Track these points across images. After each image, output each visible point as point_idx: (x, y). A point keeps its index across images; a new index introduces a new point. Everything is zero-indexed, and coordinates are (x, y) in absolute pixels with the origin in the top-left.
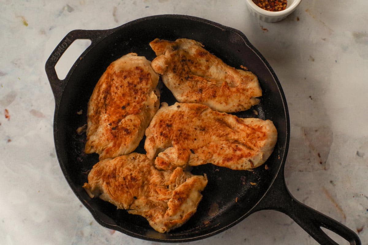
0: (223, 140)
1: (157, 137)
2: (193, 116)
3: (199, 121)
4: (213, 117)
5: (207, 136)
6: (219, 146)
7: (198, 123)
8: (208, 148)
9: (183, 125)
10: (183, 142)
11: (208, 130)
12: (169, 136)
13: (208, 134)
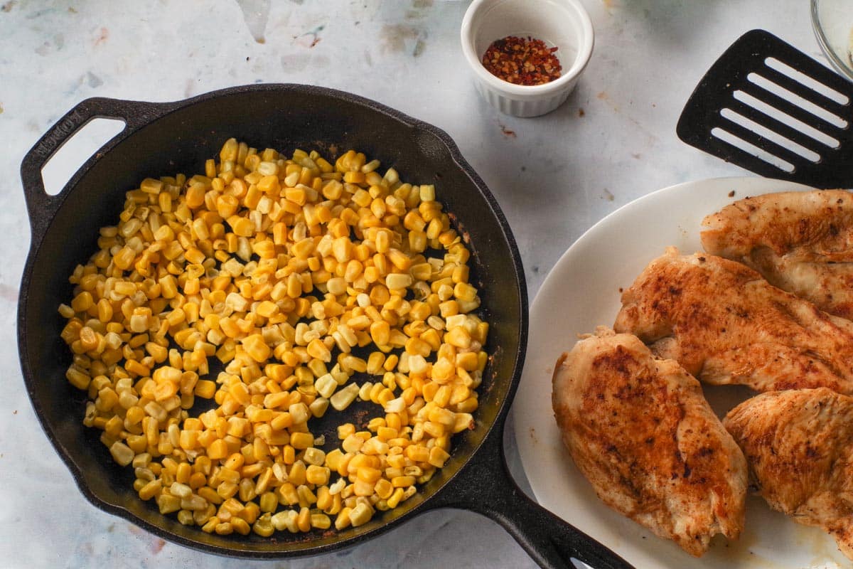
0: (783, 345)
1: (644, 309)
2: (728, 284)
3: (739, 296)
4: (766, 295)
5: (749, 329)
6: (772, 354)
7: (736, 299)
8: (747, 353)
9: (704, 297)
10: (697, 330)
11: (753, 318)
12: (670, 312)
13: (752, 327)
